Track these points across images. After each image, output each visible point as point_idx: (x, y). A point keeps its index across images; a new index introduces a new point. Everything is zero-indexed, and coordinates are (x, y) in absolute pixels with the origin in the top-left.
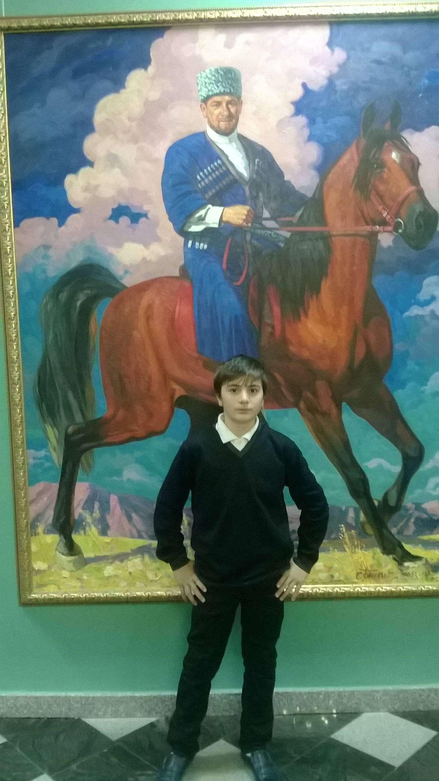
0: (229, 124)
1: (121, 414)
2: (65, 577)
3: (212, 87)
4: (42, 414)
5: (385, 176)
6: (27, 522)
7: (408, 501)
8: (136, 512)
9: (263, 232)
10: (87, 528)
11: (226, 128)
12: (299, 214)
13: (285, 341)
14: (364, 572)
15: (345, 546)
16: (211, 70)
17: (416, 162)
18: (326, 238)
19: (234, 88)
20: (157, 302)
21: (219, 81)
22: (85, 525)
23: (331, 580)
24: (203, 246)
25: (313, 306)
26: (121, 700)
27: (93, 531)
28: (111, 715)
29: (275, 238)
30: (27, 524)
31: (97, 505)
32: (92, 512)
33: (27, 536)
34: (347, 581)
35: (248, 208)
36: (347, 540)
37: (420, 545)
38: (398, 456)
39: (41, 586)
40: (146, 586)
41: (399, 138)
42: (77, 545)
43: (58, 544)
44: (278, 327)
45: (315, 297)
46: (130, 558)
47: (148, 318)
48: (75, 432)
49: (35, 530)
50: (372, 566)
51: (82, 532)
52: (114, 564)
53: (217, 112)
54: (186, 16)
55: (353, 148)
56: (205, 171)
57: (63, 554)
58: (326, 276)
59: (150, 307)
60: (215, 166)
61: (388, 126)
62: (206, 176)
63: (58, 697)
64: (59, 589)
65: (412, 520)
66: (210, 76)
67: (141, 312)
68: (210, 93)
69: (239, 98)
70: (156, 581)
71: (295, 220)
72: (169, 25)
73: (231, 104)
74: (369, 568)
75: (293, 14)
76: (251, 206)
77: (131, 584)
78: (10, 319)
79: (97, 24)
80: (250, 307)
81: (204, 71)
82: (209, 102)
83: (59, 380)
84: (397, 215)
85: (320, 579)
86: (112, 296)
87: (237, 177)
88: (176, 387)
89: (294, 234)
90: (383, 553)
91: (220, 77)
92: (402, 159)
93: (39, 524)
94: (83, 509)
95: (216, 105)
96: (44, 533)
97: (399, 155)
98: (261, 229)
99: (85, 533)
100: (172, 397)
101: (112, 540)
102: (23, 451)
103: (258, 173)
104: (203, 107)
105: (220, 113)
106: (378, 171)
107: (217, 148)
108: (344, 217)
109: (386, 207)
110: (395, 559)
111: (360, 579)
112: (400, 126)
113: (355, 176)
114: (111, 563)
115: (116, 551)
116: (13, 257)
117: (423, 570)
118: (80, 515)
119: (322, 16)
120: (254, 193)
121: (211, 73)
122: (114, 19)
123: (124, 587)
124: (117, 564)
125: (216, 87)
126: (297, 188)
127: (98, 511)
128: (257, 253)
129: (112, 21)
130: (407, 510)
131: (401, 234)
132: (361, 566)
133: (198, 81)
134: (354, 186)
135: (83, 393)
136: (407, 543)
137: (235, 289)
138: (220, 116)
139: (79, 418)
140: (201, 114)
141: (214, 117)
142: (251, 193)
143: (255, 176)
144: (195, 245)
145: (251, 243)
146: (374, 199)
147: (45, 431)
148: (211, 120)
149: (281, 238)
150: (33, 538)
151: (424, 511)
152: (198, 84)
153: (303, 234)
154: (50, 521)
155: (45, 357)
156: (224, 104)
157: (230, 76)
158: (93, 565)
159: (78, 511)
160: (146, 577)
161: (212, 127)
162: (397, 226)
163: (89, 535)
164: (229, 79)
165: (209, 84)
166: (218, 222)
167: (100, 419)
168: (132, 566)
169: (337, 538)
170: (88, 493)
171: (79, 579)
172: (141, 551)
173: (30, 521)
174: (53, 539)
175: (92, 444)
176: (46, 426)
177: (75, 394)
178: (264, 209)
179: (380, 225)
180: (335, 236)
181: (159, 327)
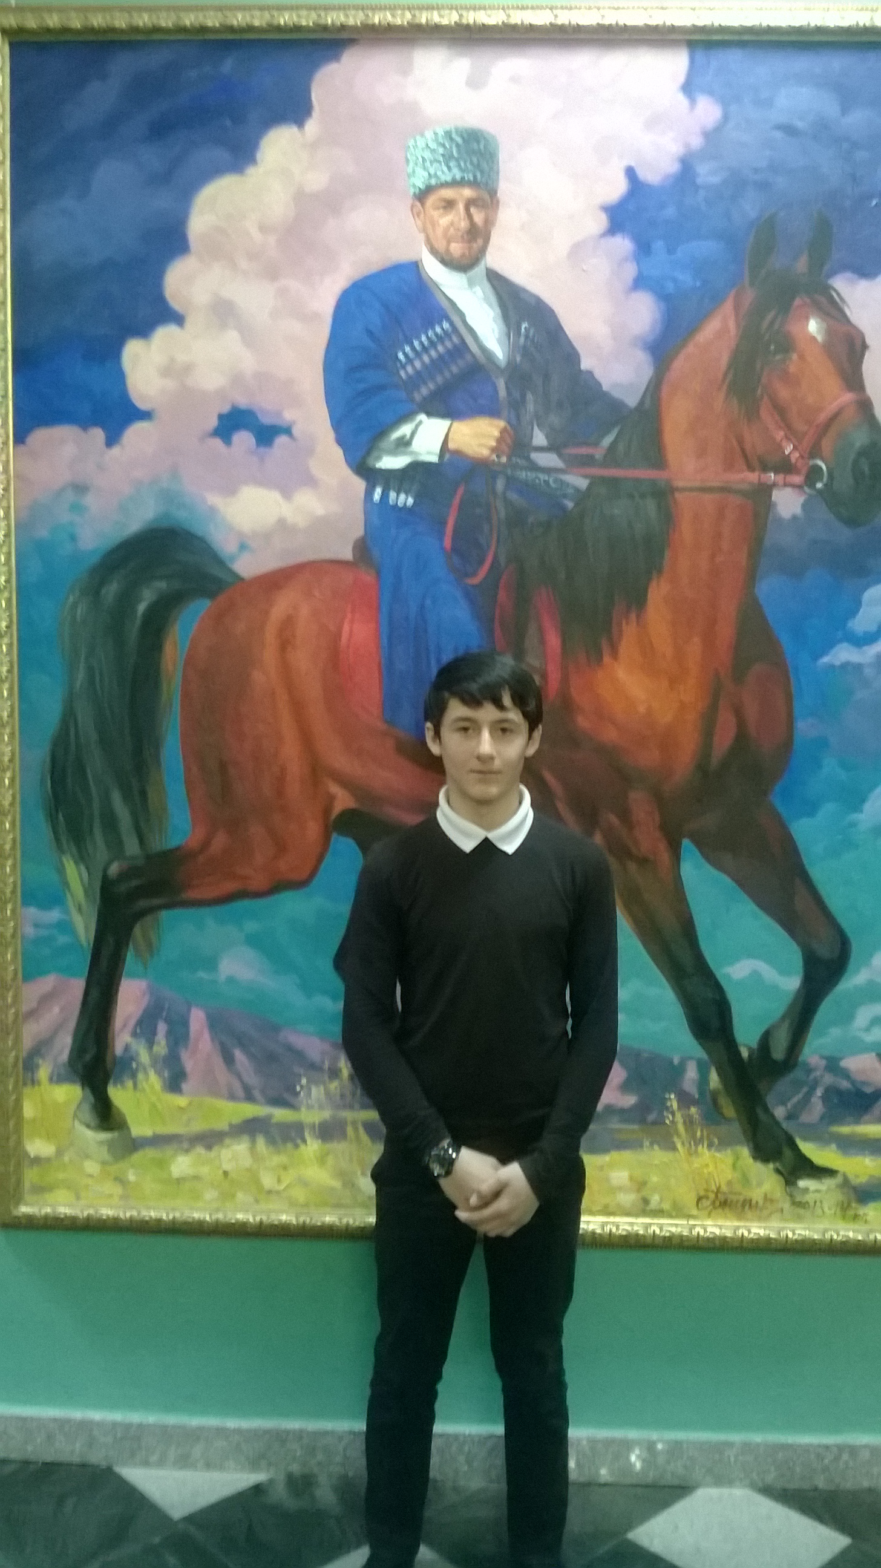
0: (470, 248)
1: (220, 841)
2: (91, 1176)
3: (437, 169)
4: (56, 835)
5: (792, 369)
6: (17, 1058)
7: (812, 1052)
8: (243, 1048)
9: (531, 475)
10: (140, 1076)
11: (463, 255)
12: (608, 440)
13: (567, 705)
14: (712, 1196)
15: (676, 1139)
16: (436, 134)
17: (858, 343)
18: (663, 494)
19: (482, 172)
20: (305, 611)
21: (451, 157)
22: (137, 1069)
23: (644, 1208)
24: (405, 500)
25: (629, 631)
26: (194, 1435)
27: (153, 1081)
29: (556, 489)
30: (16, 1062)
31: (162, 1028)
32: (151, 1043)
33: (16, 1082)
34: (678, 1212)
35: (502, 424)
36: (681, 1127)
37: (834, 1146)
38: (794, 955)
39: (40, 1189)
40: (257, 1201)
41: (826, 290)
42: (118, 1109)
43: (79, 1106)
44: (554, 675)
45: (633, 616)
46: (227, 1141)
47: (285, 644)
48: (123, 876)
49: (33, 1073)
50: (729, 1183)
51: (130, 1084)
52: (191, 1152)
54: (389, 18)
55: (728, 306)
56: (416, 343)
57: (88, 1126)
58: (660, 572)
59: (288, 623)
60: (436, 335)
61: (802, 265)
62: (418, 354)
63: (68, 1421)
64: (78, 1198)
65: (819, 1092)
66: (433, 145)
67: (270, 632)
68: (433, 182)
69: (493, 193)
70: (278, 1193)
71: (599, 454)
72: (353, 35)
73: (477, 206)
74: (724, 1188)
75: (614, 23)
76: (508, 420)
77: (227, 1196)
79: (203, 29)
80: (498, 632)
81: (422, 135)
82: (431, 200)
83: (96, 763)
84: (815, 451)
85: (619, 1206)
86: (212, 595)
87: (482, 359)
88: (335, 789)
89: (595, 481)
90: (755, 1158)
91: (454, 149)
92: (830, 333)
93: (40, 1061)
94: (134, 1034)
95: (445, 208)
96: (51, 1080)
97: (825, 325)
98: (526, 469)
99: (135, 1086)
100: (327, 811)
101: (190, 1104)
102: (13, 911)
103: (525, 352)
104: (416, 209)
105: (452, 224)
106: (778, 357)
107: (444, 298)
108: (701, 452)
109: (791, 432)
110: (778, 1171)
111: (706, 1208)
113: (729, 368)
114: (187, 1151)
115: (198, 1126)
116: (9, 507)
117: (838, 1196)
118: (127, 1048)
119: (673, 29)
120: (517, 395)
121: (436, 140)
122: (240, 19)
123: (212, 1201)
124: (199, 1154)
125: (445, 169)
126: (605, 387)
127: (163, 1042)
128: (517, 519)
129: (235, 24)
130: (809, 1071)
131: (820, 492)
132: (707, 1182)
133: (408, 154)
134: (725, 387)
135: (143, 793)
136: (805, 1139)
137: (468, 595)
138: (452, 230)
139: (132, 846)
140: (412, 224)
141: (439, 232)
142: (509, 393)
143: (518, 359)
144: (388, 496)
145: (505, 499)
146: (766, 414)
147: (61, 871)
148: (431, 236)
149: (570, 491)
150: (27, 1091)
151: (845, 1074)
152: (407, 161)
153: (613, 482)
154: (65, 1056)
155: (69, 717)
156: (461, 207)
157: (475, 146)
158: (150, 1153)
159: (122, 1038)
160: (257, 1182)
161: (434, 251)
162: (813, 474)
163: (144, 1090)
164: (474, 152)
165: (431, 162)
166: (438, 451)
167: (178, 849)
168: (230, 1158)
169: (660, 1122)
170: (145, 1002)
171: (120, 1180)
172: (250, 1128)
173: (24, 1054)
174: (68, 1095)
175: (156, 901)
176: (64, 860)
177: (127, 797)
178: (536, 428)
179: (777, 472)
180: (682, 490)
181: (306, 664)
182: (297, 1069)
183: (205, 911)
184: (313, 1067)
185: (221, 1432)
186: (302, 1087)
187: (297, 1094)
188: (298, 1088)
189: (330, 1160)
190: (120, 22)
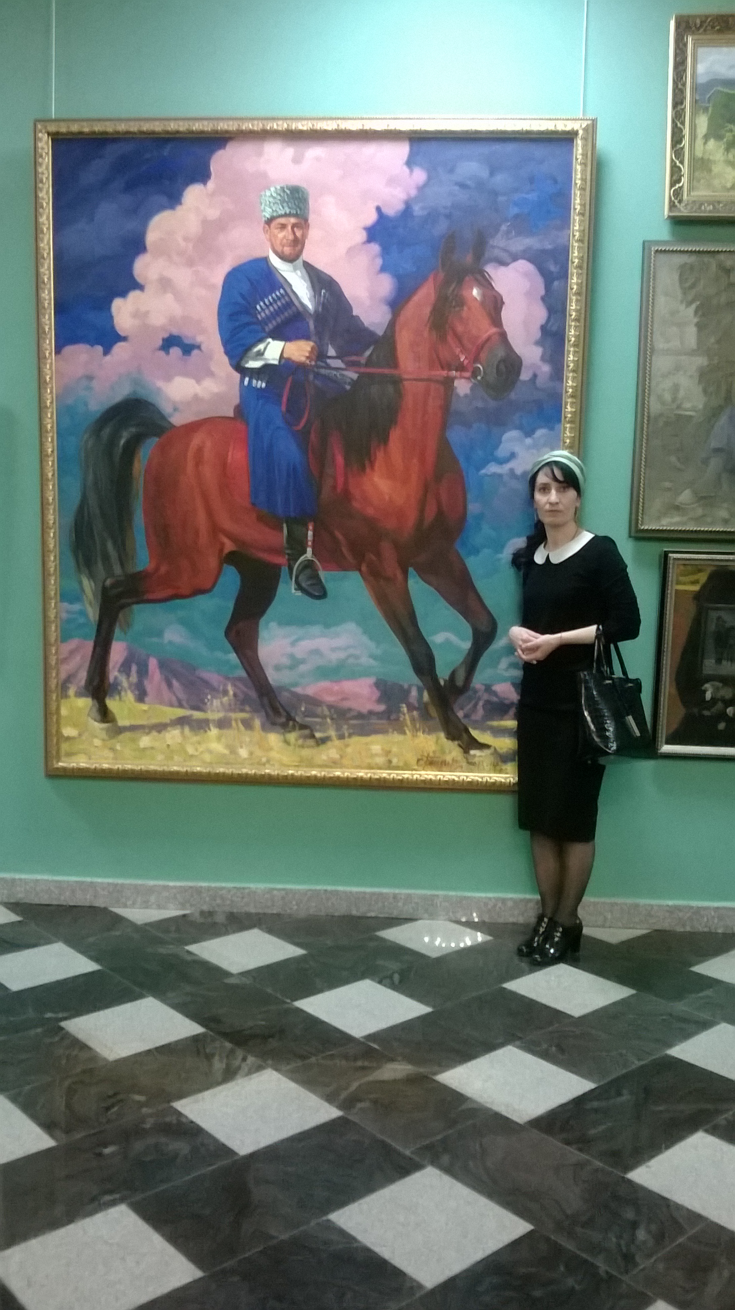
0: (294, 250)
1: (164, 568)
2: (97, 747)
3: (276, 208)
4: (78, 564)
5: (465, 314)
7: (478, 682)
8: (178, 680)
9: (327, 372)
10: (123, 693)
11: (291, 254)
12: (368, 353)
13: (347, 495)
14: (425, 759)
15: (406, 728)
16: (276, 188)
17: (499, 302)
18: (397, 382)
19: (301, 209)
20: (208, 444)
21: (284, 201)
22: (121, 690)
23: (389, 765)
24: (261, 384)
25: (380, 455)
26: (151, 890)
27: (129, 696)
28: (141, 905)
29: (341, 379)
30: (57, 683)
31: (134, 668)
32: (128, 676)
33: (57, 697)
34: (406, 767)
35: (312, 344)
36: (409, 722)
37: (489, 732)
38: (467, 629)
39: (69, 754)
40: (185, 761)
41: (482, 272)
42: (111, 711)
43: (91, 709)
44: (341, 480)
45: (382, 448)
46: (169, 729)
47: (199, 461)
48: (113, 586)
49: (66, 692)
50: (434, 752)
51: (117, 697)
52: (151, 735)
54: (251, 126)
55: (431, 280)
56: (266, 300)
57: (97, 721)
58: (396, 423)
59: (200, 450)
60: (277, 296)
61: (469, 259)
62: (267, 307)
63: (83, 882)
64: (90, 759)
65: (481, 703)
66: (275, 195)
67: (190, 454)
68: (275, 214)
69: (306, 220)
70: (196, 756)
71: (363, 360)
72: (232, 136)
73: (297, 227)
74: (431, 754)
75: (369, 128)
76: (315, 342)
77: (169, 758)
78: (47, 456)
79: (153, 133)
81: (269, 190)
82: (273, 224)
83: (98, 525)
84: (476, 359)
85: (377, 764)
86: (159, 435)
87: (301, 309)
88: (226, 541)
89: (362, 376)
90: (447, 738)
91: (286, 197)
92: (484, 296)
93: (70, 685)
94: (119, 671)
95: (280, 228)
96: (75, 696)
97: (481, 292)
98: (325, 368)
99: (120, 699)
100: (221, 550)
101: (150, 708)
102: (56, 603)
103: (323, 306)
104: (266, 229)
105: (284, 237)
106: (457, 309)
107: (280, 277)
108: (417, 359)
109: (464, 349)
110: (460, 746)
111: (421, 765)
113: (431, 314)
114: (148, 734)
115: (154, 721)
116: (52, 387)
117: (491, 759)
118: (116, 678)
119: (401, 132)
120: (320, 328)
121: (276, 192)
122: (172, 126)
123: (161, 760)
124: (154, 735)
125: (281, 207)
126: (366, 324)
127: (135, 675)
129: (170, 129)
130: (475, 691)
131: (478, 381)
132: (423, 752)
133: (262, 200)
134: (428, 326)
135: (124, 544)
136: (475, 728)
137: (294, 435)
138: (285, 241)
139: (118, 570)
140: (263, 237)
141: (278, 242)
142: (316, 328)
143: (320, 309)
144: (252, 383)
145: (314, 385)
147: (80, 583)
148: (274, 244)
149: (348, 380)
150: (63, 701)
151: (495, 694)
152: (261, 204)
153: (371, 376)
154: (83, 683)
155: (84, 500)
156: (289, 228)
157: (297, 195)
158: (128, 734)
159: (113, 673)
160: (186, 752)
161: (276, 253)
162: (475, 372)
163: (125, 701)
164: (296, 198)
165: (274, 204)
166: (278, 358)
167: (141, 572)
168: (171, 738)
169: (397, 719)
170: (125, 654)
171: (112, 749)
172: (181, 722)
173: (60, 681)
174: (85, 703)
175: (132, 600)
176: (82, 576)
177: (115, 543)
178: (330, 346)
179: (456, 370)
180: (407, 380)
181: (209, 473)
182: (207, 691)
183: (157, 606)
184: (214, 690)
185: (166, 888)
186: (208, 700)
187: (206, 704)
188: (206, 700)
189: (223, 740)
190: (110, 128)
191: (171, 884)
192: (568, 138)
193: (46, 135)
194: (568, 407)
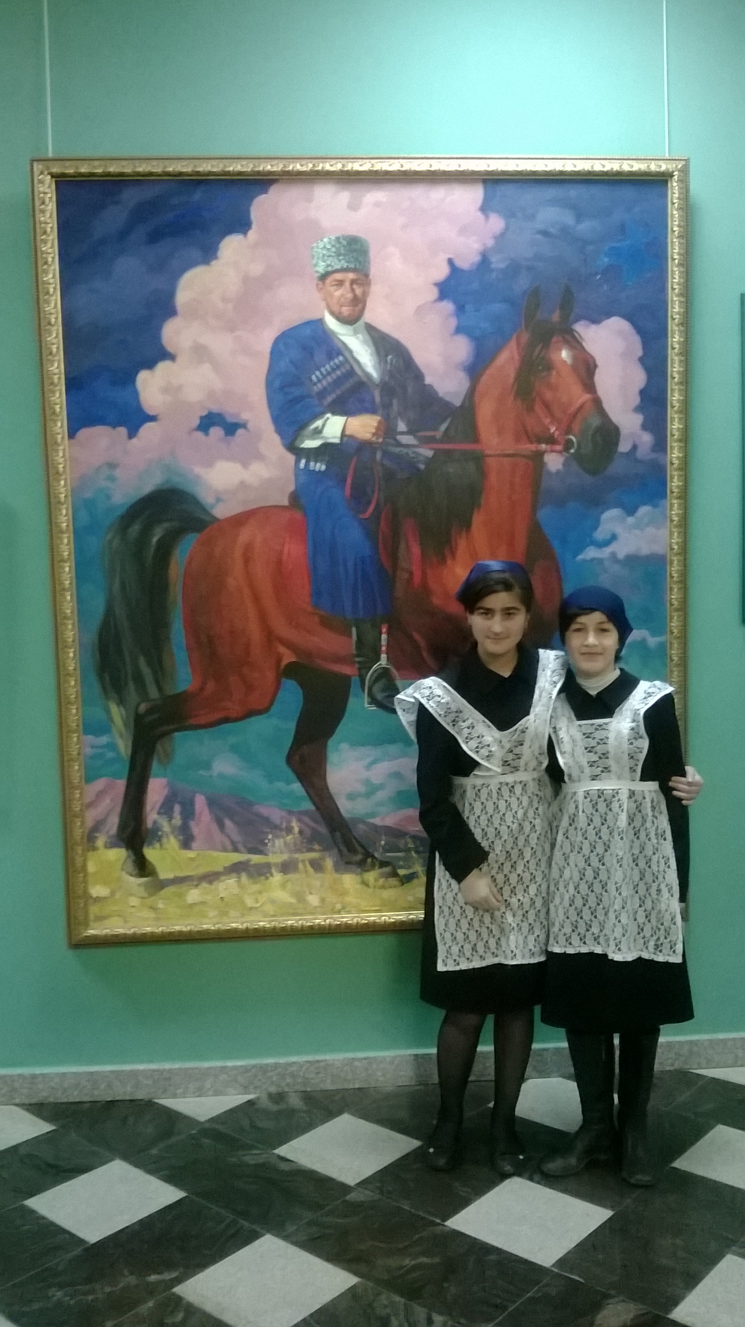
0: (354, 310)
1: (211, 686)
2: (133, 907)
3: (331, 262)
4: (104, 688)
5: (553, 380)
6: (83, 832)
8: (231, 819)
9: (398, 450)
10: (164, 840)
11: (350, 315)
12: (444, 427)
13: (426, 589)
16: (330, 239)
17: (592, 364)
18: (479, 459)
19: (360, 263)
20: (259, 539)
21: (340, 255)
22: (162, 836)
24: (320, 467)
25: (462, 543)
26: (205, 1074)
27: (172, 843)
28: (194, 1093)
29: (414, 458)
30: (83, 836)
31: (177, 808)
32: (170, 818)
33: (83, 850)
35: (378, 418)
39: (100, 918)
40: (243, 915)
41: (571, 332)
42: (150, 863)
43: (125, 861)
44: (417, 573)
45: (464, 533)
46: (223, 878)
47: (247, 560)
48: (149, 711)
49: (93, 843)
51: (157, 845)
52: (199, 887)
53: (338, 293)
54: (299, 167)
55: (513, 344)
56: (323, 369)
57: (131, 875)
58: (479, 506)
59: (249, 546)
60: (335, 364)
61: (556, 317)
62: (324, 377)
63: (121, 1072)
64: (126, 922)
66: (329, 246)
67: (238, 553)
68: (330, 269)
69: (367, 276)
70: (256, 908)
71: (439, 434)
72: (278, 177)
73: (357, 284)
75: (437, 169)
76: (382, 416)
77: (224, 913)
78: (62, 560)
79: (180, 174)
80: (381, 546)
81: (322, 240)
82: (329, 281)
83: (128, 640)
84: (569, 431)
86: (199, 531)
87: (364, 379)
88: (282, 649)
89: (437, 452)
91: (342, 249)
92: (575, 359)
93: (97, 835)
94: (159, 813)
95: (337, 285)
96: (106, 847)
97: (571, 353)
98: (394, 445)
99: (161, 845)
100: (278, 664)
101: (198, 855)
102: (78, 737)
103: (391, 374)
104: (319, 286)
105: (342, 295)
106: (544, 374)
107: (338, 341)
108: (501, 432)
109: (554, 419)
112: (572, 317)
113: (515, 381)
114: (197, 885)
115: (202, 870)
116: (66, 479)
118: (155, 822)
119: (474, 173)
120: (387, 400)
121: (330, 243)
122: (204, 167)
123: (214, 917)
124: (204, 888)
125: (336, 261)
126: (441, 394)
127: (178, 817)
128: (389, 476)
129: (201, 170)
131: (572, 455)
133: (314, 253)
134: (513, 392)
135: (160, 659)
137: (361, 523)
138: (342, 299)
139: (153, 693)
140: (317, 296)
141: (334, 301)
142: (382, 400)
143: (387, 378)
144: (309, 465)
145: (382, 464)
146: (539, 408)
147: (108, 711)
148: (330, 303)
149: (421, 458)
150: (90, 854)
152: (313, 256)
153: (448, 452)
155: (109, 612)
156: (347, 284)
157: (355, 247)
158: (172, 889)
159: (152, 816)
160: (243, 903)
161: (332, 313)
162: (568, 445)
163: (166, 849)
164: (355, 251)
165: (328, 257)
166: (339, 436)
167: (184, 692)
168: (225, 889)
170: (165, 792)
171: (153, 908)
172: (236, 869)
173: (87, 831)
174: (119, 855)
175: (171, 727)
176: (110, 704)
177: (149, 662)
178: (399, 420)
179: (547, 443)
180: (490, 456)
181: (262, 572)
182: (268, 830)
183: (201, 731)
184: (275, 827)
185: (223, 1069)
186: (269, 840)
187: (266, 844)
188: (266, 841)
189: (289, 886)
190: (128, 168)
191: (230, 1064)
192: (659, 181)
193: (49, 177)
194: (675, 480)
